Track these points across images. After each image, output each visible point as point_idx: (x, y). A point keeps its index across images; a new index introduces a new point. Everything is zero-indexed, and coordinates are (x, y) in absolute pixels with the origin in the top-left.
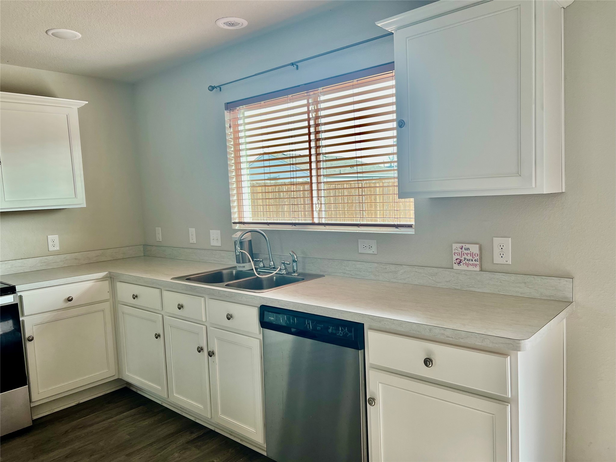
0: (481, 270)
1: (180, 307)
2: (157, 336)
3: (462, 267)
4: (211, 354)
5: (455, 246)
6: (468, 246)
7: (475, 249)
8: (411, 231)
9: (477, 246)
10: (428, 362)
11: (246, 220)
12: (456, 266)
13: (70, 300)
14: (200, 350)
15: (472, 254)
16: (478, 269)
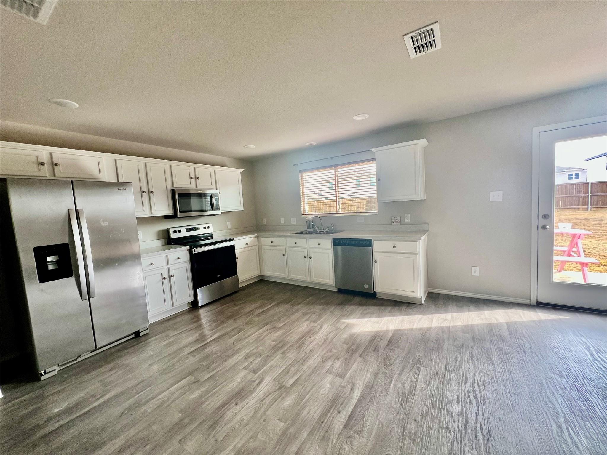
0: (401, 224)
1: (296, 243)
2: (284, 255)
3: (395, 224)
4: (310, 258)
5: (392, 217)
6: (396, 217)
7: (399, 218)
8: (377, 214)
9: (400, 217)
10: (394, 247)
11: (306, 214)
12: (393, 224)
13: (247, 244)
14: (305, 257)
15: (398, 219)
16: (400, 224)
